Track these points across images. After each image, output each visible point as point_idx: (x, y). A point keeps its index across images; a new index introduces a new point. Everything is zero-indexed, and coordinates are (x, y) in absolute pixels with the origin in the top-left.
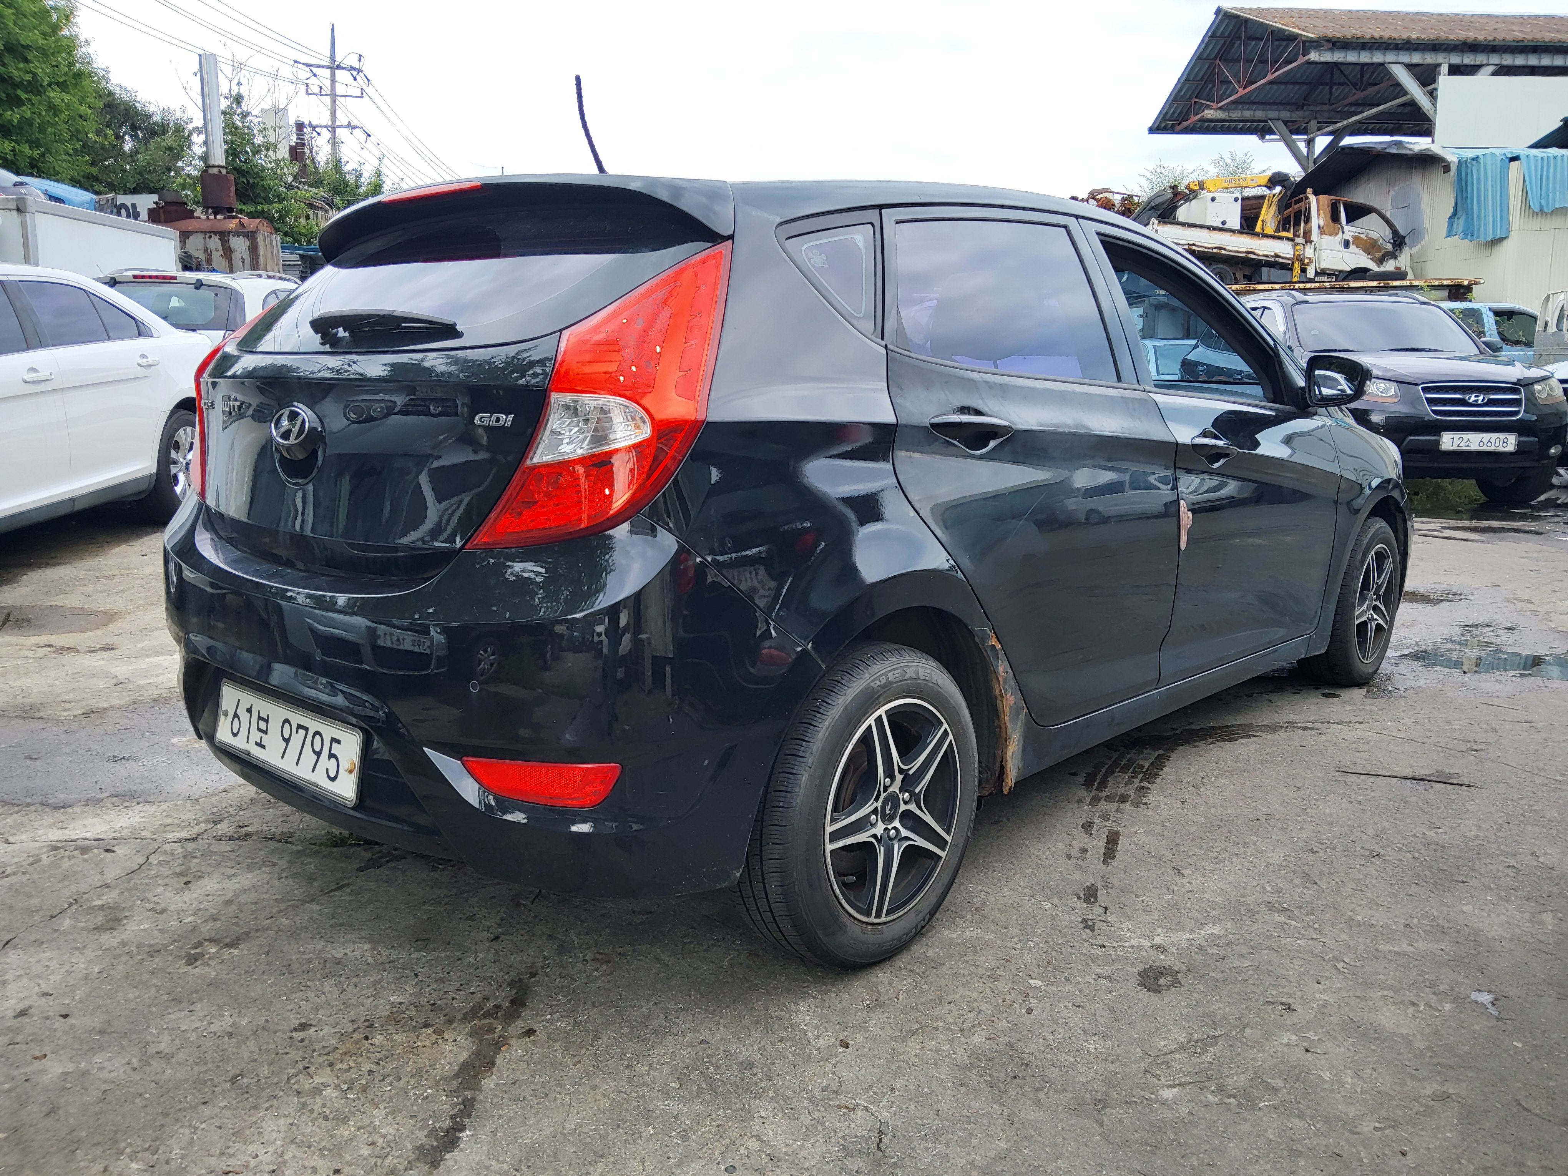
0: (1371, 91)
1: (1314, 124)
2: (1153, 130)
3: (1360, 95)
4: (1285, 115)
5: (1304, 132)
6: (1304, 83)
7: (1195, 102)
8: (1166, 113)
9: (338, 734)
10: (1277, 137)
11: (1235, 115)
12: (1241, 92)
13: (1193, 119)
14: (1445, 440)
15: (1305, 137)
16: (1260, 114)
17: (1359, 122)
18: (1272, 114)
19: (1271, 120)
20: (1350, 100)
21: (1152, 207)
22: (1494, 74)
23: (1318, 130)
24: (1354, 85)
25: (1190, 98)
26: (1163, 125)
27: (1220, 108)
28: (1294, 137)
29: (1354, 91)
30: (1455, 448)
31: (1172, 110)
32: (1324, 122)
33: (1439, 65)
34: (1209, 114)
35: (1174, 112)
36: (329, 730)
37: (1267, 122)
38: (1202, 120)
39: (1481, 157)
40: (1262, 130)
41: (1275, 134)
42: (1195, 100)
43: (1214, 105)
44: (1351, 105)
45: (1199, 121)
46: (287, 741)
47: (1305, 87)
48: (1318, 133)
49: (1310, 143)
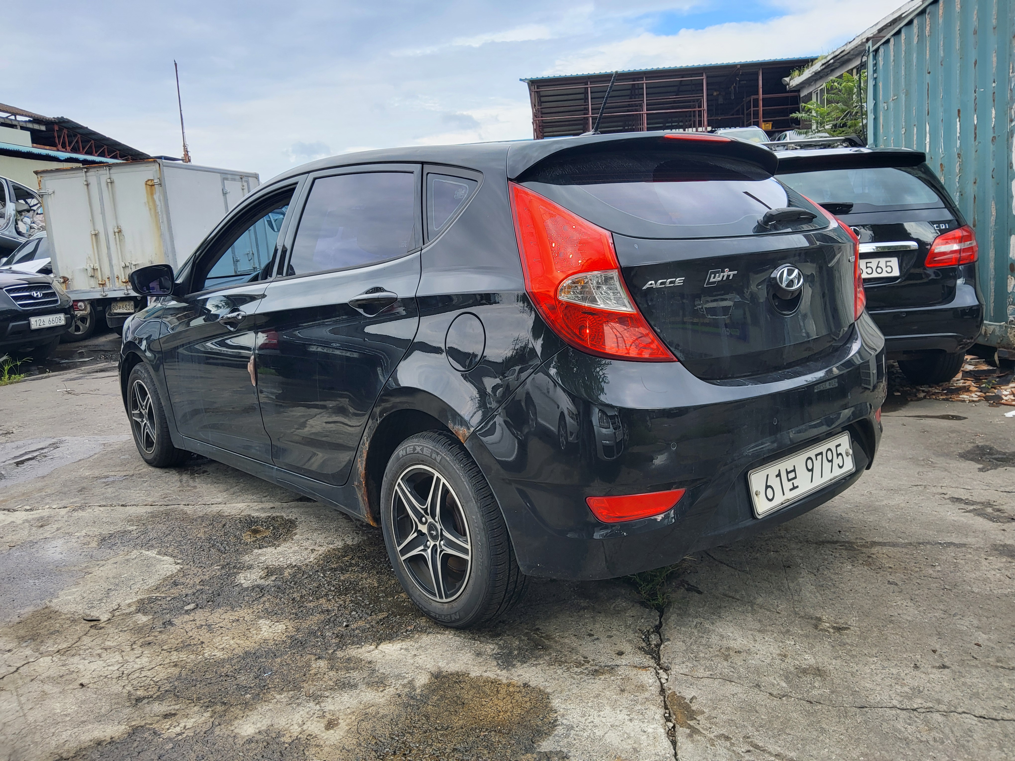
9: (837, 442)
14: (32, 323)
30: (38, 327)
36: (831, 444)
46: (811, 470)
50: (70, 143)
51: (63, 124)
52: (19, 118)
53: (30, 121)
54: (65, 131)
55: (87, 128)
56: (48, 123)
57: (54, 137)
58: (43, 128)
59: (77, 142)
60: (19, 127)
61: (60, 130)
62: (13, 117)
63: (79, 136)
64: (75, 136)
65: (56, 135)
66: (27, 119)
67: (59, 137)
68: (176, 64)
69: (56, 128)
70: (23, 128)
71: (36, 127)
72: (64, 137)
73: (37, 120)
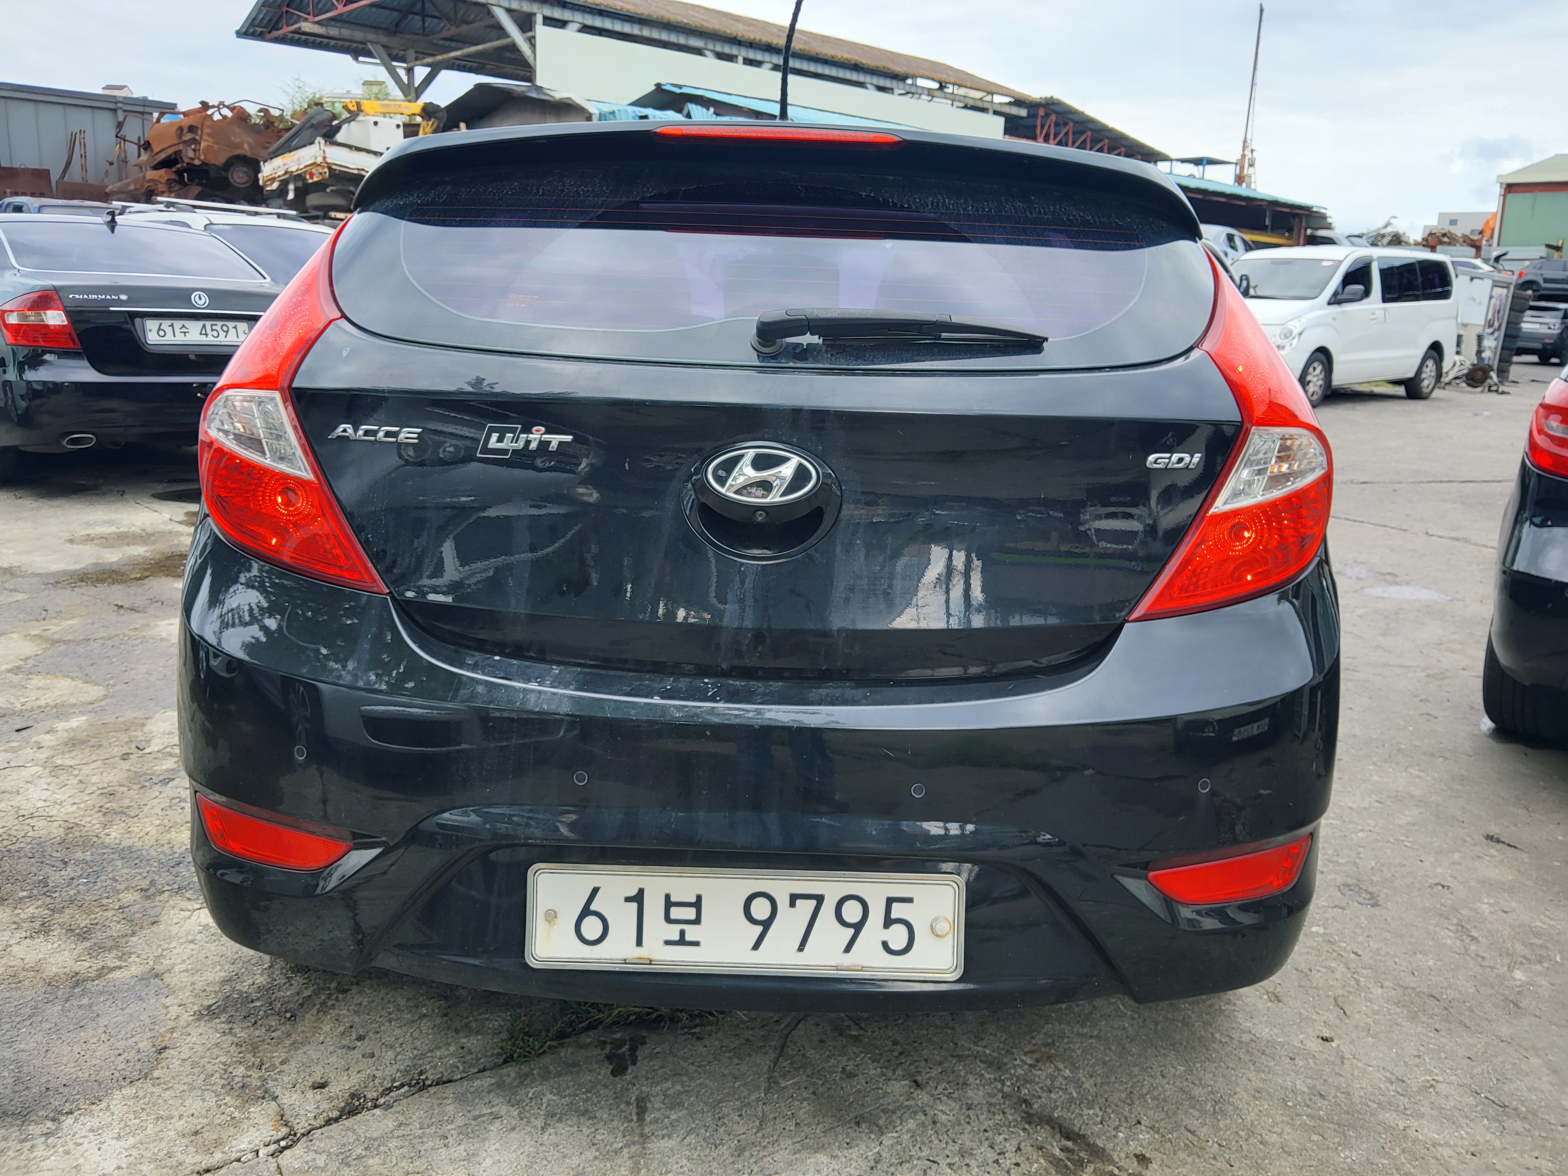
0: (464, 28)
1: (411, 54)
2: (244, 33)
3: (453, 31)
4: (384, 39)
5: (402, 60)
6: (393, 9)
7: (287, 12)
8: (255, 19)
10: (378, 61)
11: (333, 32)
12: (341, 9)
13: (286, 30)
15: (405, 65)
16: (358, 35)
17: (456, 58)
18: (371, 36)
19: (370, 42)
20: (445, 34)
21: (313, 126)
22: (580, 31)
23: (417, 59)
24: (449, 20)
25: (280, 6)
26: (251, 30)
27: (318, 23)
28: (394, 63)
29: (448, 26)
31: (261, 16)
32: (422, 53)
33: (535, 14)
34: (306, 27)
35: (263, 19)
37: (365, 43)
38: (298, 32)
39: (617, 112)
40: (357, 51)
41: (375, 58)
42: (285, 9)
43: (310, 18)
44: (445, 39)
45: (293, 32)
47: (396, 14)
48: (418, 62)
49: (410, 71)
50: (1056, 135)
51: (1052, 107)
52: (998, 99)
53: (1010, 104)
54: (1053, 117)
55: (1083, 113)
56: (1032, 106)
57: (1035, 127)
58: (1023, 112)
59: (1067, 134)
60: (991, 111)
61: (1047, 115)
62: (989, 98)
63: (1071, 124)
64: (1066, 124)
65: (1039, 122)
66: (1007, 100)
67: (1042, 126)
68: (1262, 10)
69: (1042, 112)
70: (996, 113)
71: (1015, 111)
72: (1049, 126)
73: (1019, 102)
